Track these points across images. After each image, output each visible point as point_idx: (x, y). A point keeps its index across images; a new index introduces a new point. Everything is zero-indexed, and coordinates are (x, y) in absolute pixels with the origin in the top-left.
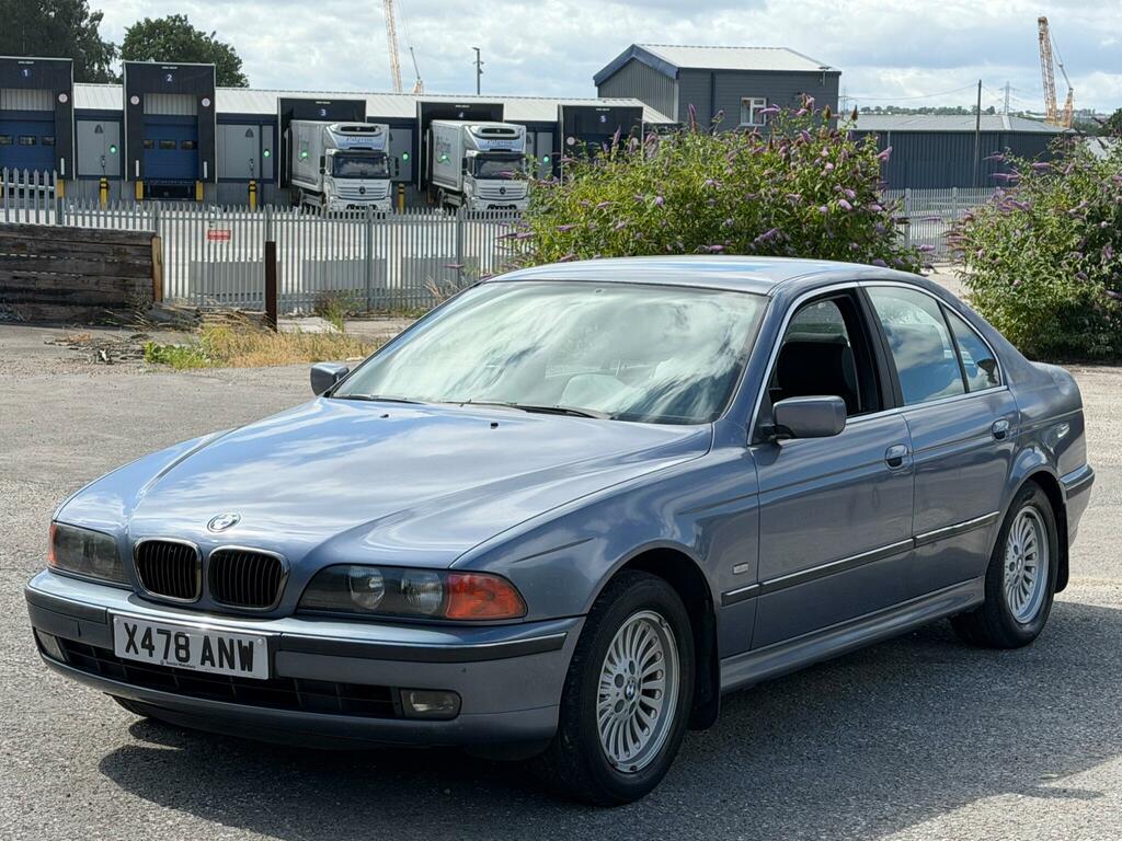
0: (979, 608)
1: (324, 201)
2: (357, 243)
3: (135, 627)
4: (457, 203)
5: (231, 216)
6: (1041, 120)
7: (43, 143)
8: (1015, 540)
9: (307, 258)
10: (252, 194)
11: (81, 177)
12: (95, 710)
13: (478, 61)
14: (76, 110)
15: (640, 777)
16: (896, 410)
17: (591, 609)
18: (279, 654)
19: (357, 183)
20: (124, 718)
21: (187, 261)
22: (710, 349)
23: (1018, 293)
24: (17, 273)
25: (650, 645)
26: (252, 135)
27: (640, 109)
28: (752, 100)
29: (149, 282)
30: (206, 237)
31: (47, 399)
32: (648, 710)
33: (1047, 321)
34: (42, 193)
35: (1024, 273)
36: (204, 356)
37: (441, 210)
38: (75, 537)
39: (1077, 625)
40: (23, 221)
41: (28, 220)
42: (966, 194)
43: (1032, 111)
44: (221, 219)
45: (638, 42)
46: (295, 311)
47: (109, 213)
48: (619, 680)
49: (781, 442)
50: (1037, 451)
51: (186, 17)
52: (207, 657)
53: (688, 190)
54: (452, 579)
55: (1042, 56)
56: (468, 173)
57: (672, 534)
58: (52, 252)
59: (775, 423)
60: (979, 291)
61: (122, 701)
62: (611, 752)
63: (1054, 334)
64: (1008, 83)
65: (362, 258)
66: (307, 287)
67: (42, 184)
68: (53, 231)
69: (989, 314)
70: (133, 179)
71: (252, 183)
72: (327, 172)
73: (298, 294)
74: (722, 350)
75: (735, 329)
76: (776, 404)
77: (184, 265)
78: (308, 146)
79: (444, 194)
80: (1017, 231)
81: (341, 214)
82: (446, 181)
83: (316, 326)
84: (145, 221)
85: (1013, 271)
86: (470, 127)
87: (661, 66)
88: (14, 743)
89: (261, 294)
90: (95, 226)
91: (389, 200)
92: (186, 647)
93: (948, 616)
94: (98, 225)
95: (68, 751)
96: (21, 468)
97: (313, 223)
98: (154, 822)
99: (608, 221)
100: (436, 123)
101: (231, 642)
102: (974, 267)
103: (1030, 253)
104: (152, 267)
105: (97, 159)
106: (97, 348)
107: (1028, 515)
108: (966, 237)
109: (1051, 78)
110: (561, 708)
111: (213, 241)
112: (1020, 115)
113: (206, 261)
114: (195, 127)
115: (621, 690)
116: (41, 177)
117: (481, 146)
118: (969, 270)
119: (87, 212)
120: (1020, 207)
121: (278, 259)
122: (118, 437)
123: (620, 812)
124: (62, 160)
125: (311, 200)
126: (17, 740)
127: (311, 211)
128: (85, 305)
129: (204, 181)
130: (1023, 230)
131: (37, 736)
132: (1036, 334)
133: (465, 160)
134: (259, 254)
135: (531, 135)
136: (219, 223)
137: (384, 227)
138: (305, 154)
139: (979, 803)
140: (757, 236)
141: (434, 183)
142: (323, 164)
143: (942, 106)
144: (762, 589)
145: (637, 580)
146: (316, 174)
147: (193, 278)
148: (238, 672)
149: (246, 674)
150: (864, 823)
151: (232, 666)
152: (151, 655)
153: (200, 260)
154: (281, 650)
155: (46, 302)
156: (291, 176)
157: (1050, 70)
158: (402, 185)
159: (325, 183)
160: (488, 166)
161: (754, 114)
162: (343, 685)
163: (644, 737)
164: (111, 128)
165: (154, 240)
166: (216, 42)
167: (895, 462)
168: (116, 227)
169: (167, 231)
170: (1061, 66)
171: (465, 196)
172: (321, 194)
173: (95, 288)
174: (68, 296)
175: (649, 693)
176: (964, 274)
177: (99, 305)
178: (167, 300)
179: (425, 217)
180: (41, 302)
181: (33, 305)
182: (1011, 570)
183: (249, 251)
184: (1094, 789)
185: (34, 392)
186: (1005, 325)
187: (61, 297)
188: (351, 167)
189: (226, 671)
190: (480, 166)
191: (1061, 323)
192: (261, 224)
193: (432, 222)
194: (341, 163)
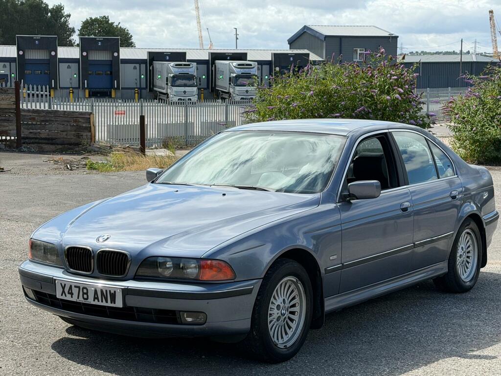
0: (445, 275)
1: (168, 97)
2: (181, 115)
3: (65, 285)
4: (227, 97)
5: (125, 105)
6: (491, 57)
7: (45, 74)
8: (462, 244)
9: (159, 123)
10: (136, 94)
11: (61, 88)
12: (51, 322)
13: (236, 34)
14: (59, 58)
15: (288, 350)
16: (405, 187)
17: (265, 276)
18: (127, 297)
19: (182, 89)
20: (64, 325)
21: (106, 125)
22: (323, 160)
23: (475, 134)
24: (31, 131)
25: (292, 291)
26: (136, 69)
27: (308, 54)
28: (359, 50)
29: (89, 134)
30: (114, 114)
31: (42, 186)
32: (292, 320)
33: (488, 146)
34: (42, 95)
35: (478, 125)
36: (113, 166)
37: (220, 100)
38: (40, 246)
39: (492, 282)
40: (34, 108)
41: (36, 107)
42: (455, 90)
43: (487, 52)
44: (121, 106)
45: (308, 24)
46: (154, 146)
47: (75, 104)
48: (278, 307)
49: (352, 201)
50: (472, 204)
51: (108, 16)
52: (96, 298)
53: (325, 90)
54: (202, 263)
55: (491, 28)
56: (232, 84)
57: (302, 242)
58: (47, 121)
59: (349, 192)
60: (457, 133)
61: (63, 318)
62: (275, 339)
63: (492, 152)
64: (476, 40)
65: (183, 122)
66: (159, 135)
67: (42, 91)
68: (47, 112)
69: (462, 144)
70: (84, 88)
71: (136, 89)
72: (169, 84)
73: (155, 139)
74: (327, 161)
75: (333, 151)
76: (349, 184)
77: (104, 126)
78: (161, 73)
79: (221, 93)
80: (474, 106)
81: (176, 103)
82: (221, 87)
83: (163, 152)
84: (87, 107)
85: (473, 124)
86: (232, 63)
87: (317, 35)
88: (15, 336)
89: (138, 139)
90: (65, 110)
91: (197, 96)
92: (87, 294)
93: (431, 278)
94: (67, 109)
95: (38, 340)
96: (27, 216)
97: (161, 107)
98: (73, 371)
99: (289, 105)
100: (217, 62)
101: (106, 291)
102: (455, 123)
103: (480, 116)
104: (90, 127)
105: (68, 80)
106: (66, 163)
107: (468, 233)
108: (451, 109)
109: (495, 37)
110: (251, 320)
111: (117, 116)
112: (481, 54)
113: (114, 124)
114: (111, 65)
115: (279, 312)
116: (42, 88)
117: (238, 71)
118: (453, 124)
119: (62, 103)
120: (475, 96)
121: (146, 123)
122: (70, 202)
123: (279, 366)
124: (53, 81)
125: (162, 97)
126: (17, 335)
127: (163, 102)
128: (61, 144)
129: (115, 89)
130: (476, 106)
131: (25, 333)
132: (484, 153)
133: (230, 78)
134: (137, 121)
135: (260, 66)
136: (120, 108)
137: (195, 108)
138: (159, 77)
139: (440, 361)
140: (356, 110)
141: (217, 88)
142: (167, 81)
143: (446, 51)
144: (343, 267)
145: (286, 263)
146: (164, 85)
147: (109, 132)
148: (109, 304)
149: (113, 305)
150: (388, 370)
151: (107, 302)
152: (72, 297)
153: (111, 124)
154: (128, 294)
155: (44, 143)
156: (154, 86)
157: (495, 34)
158: (203, 90)
159: (168, 89)
160: (240, 81)
161: (359, 55)
162: (155, 310)
163: (290, 333)
164: (74, 66)
165: (91, 115)
166: (120, 27)
167: (405, 210)
168: (75, 110)
169: (97, 111)
170: (500, 32)
171: (231, 94)
172: (167, 94)
173: (66, 137)
174: (54, 141)
175: (293, 313)
176: (450, 126)
177: (68, 144)
178: (97, 142)
179: (213, 104)
180: (42, 143)
181: (39, 145)
182: (460, 257)
183: (133, 119)
184: (493, 355)
185: (36, 183)
186: (469, 149)
187: (50, 141)
188: (179, 82)
189: (104, 304)
190: (237, 80)
191: (495, 147)
192: (138, 107)
193: (216, 105)
194: (175, 80)
